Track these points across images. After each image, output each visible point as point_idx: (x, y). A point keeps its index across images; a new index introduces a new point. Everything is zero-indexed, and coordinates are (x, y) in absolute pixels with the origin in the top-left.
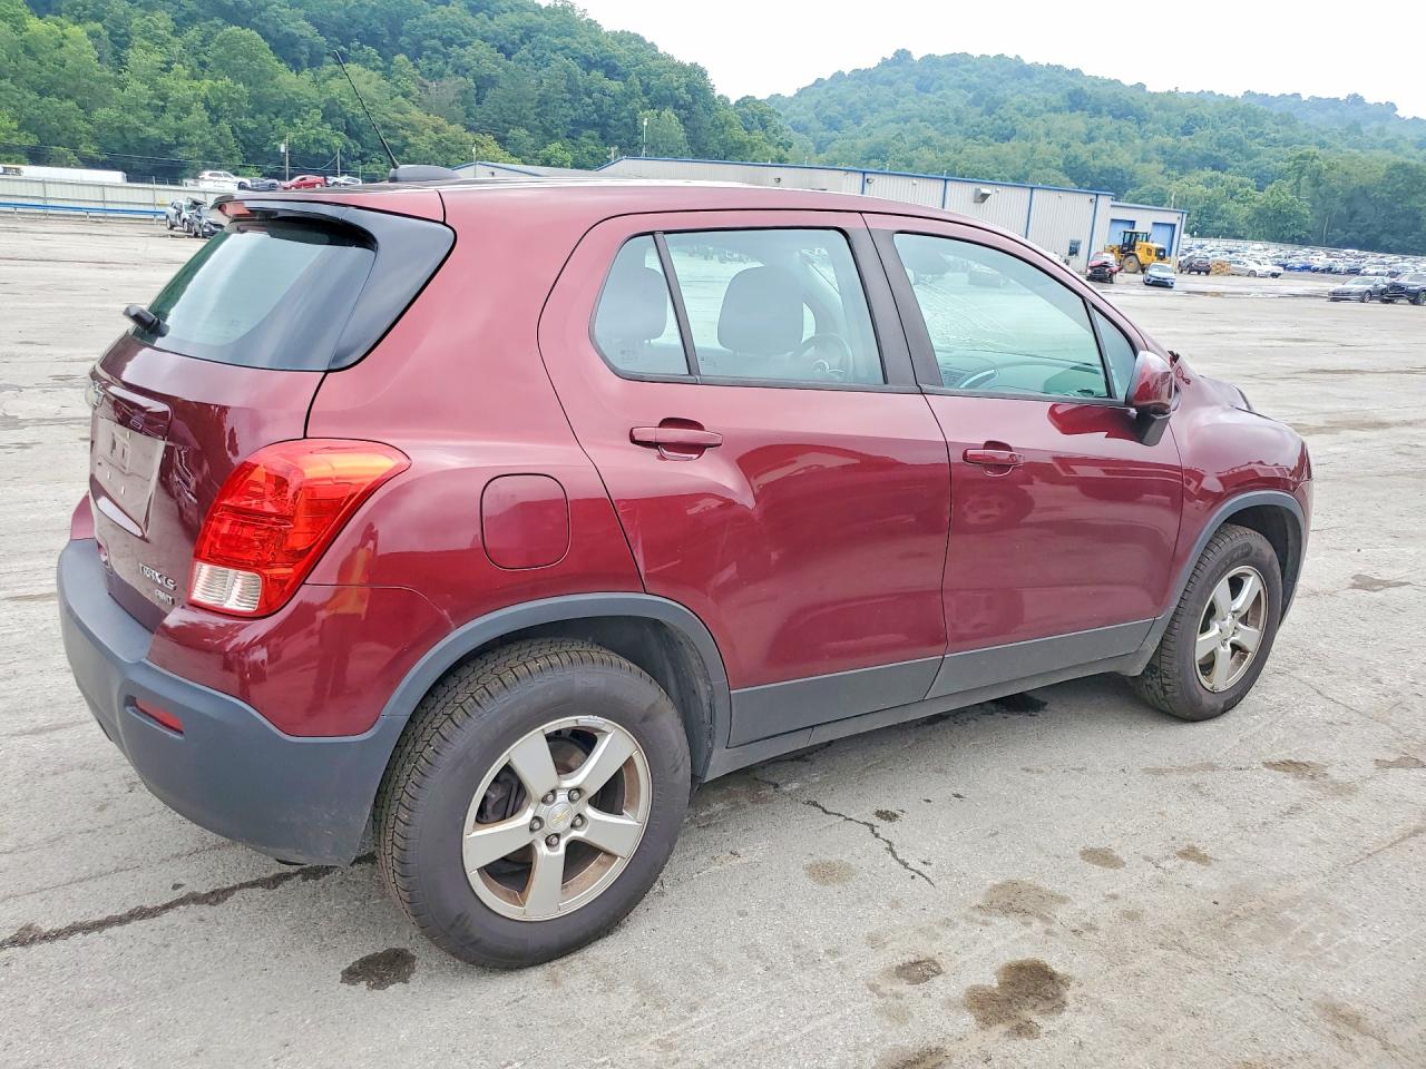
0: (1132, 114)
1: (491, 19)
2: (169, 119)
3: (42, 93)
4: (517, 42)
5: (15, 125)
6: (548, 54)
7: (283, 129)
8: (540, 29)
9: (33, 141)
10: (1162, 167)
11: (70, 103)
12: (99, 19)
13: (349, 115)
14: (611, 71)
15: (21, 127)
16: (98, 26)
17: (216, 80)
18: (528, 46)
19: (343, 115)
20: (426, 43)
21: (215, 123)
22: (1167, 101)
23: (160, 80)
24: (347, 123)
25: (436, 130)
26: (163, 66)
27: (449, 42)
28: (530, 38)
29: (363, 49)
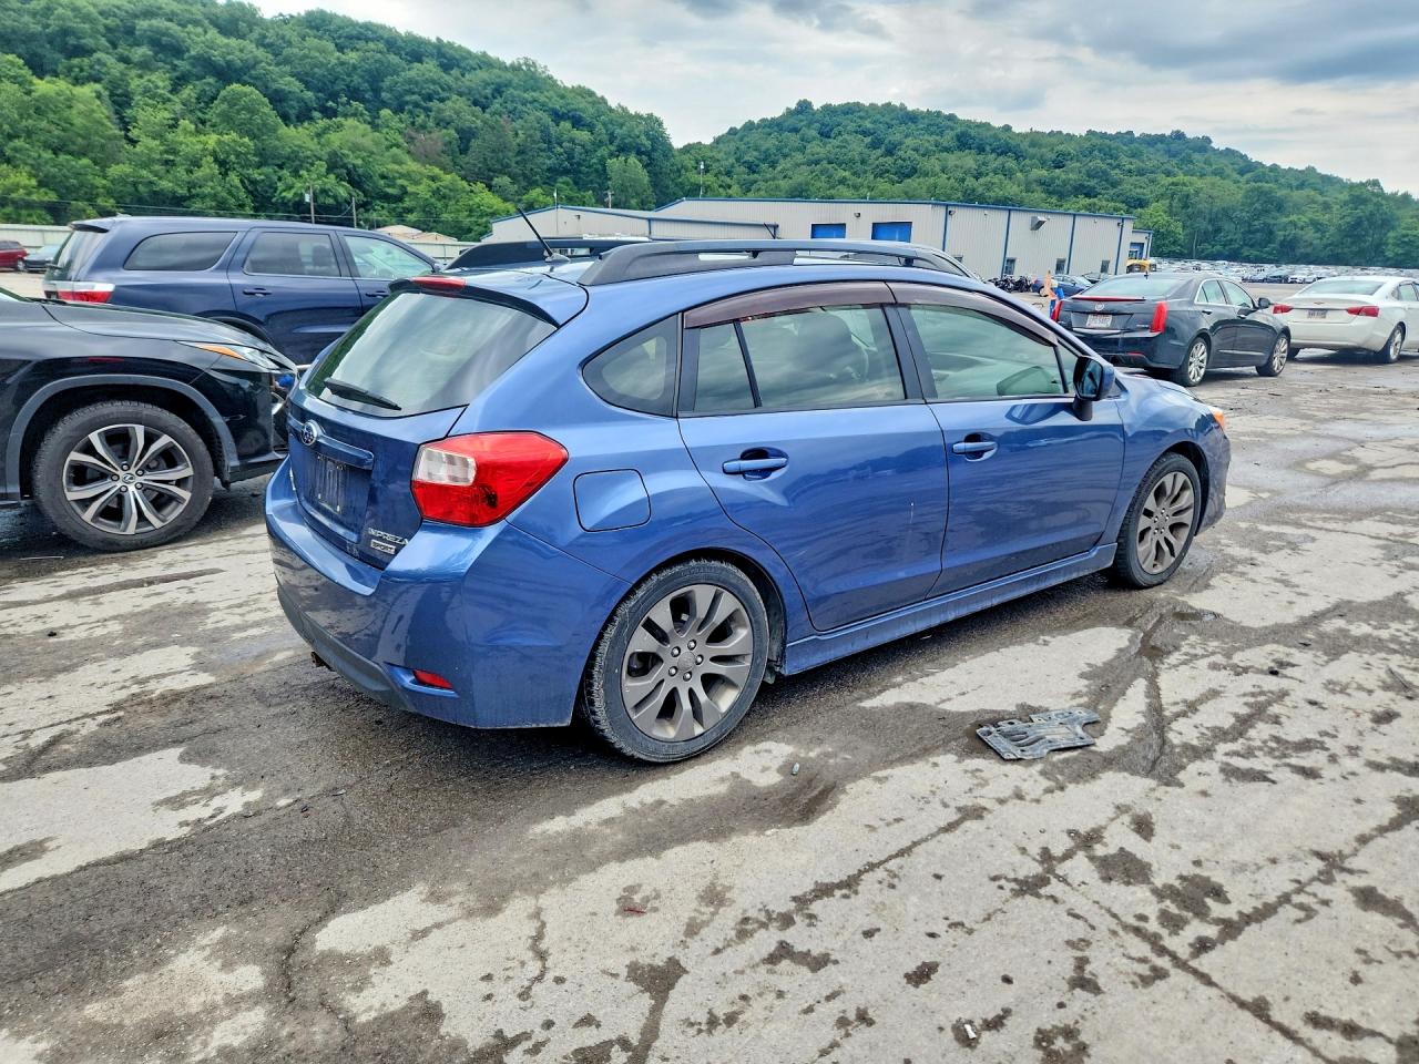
0: (1010, 151)
1: (463, 75)
2: (181, 172)
3: (56, 152)
4: (490, 96)
5: (34, 182)
6: (520, 107)
7: (290, 180)
8: (508, 84)
9: (52, 197)
10: (1044, 195)
11: (85, 161)
12: (97, 80)
13: (350, 166)
14: (577, 122)
15: (41, 184)
16: (98, 86)
17: (221, 134)
18: (499, 100)
19: (344, 166)
20: (408, 98)
21: (225, 174)
22: (1035, 138)
23: (170, 136)
24: (349, 173)
25: (433, 179)
26: (171, 122)
27: (429, 98)
28: (500, 93)
29: (350, 104)
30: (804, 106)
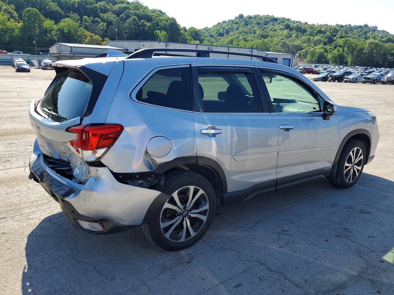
1: (114, 5)
8: (128, 8)
14: (148, 20)
18: (124, 13)
23: (6, 24)
26: (7, 19)
29: (74, 14)
30: (241, 16)
